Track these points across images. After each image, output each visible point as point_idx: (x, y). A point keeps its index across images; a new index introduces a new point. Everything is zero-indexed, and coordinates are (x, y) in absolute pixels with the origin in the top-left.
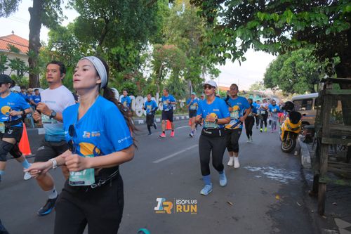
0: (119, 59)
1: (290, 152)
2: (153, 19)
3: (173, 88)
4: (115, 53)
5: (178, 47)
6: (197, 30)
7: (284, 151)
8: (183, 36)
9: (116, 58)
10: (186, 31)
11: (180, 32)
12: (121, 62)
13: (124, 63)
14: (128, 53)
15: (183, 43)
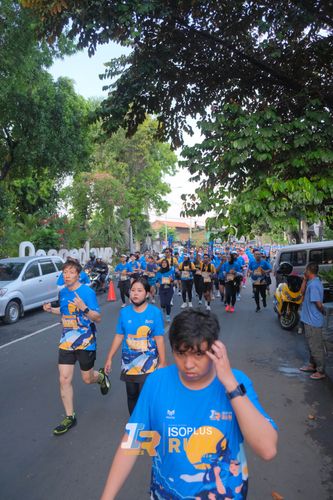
0: (25, 194)
1: (291, 329)
2: (82, 142)
3: (107, 231)
4: (19, 185)
5: (114, 176)
6: (137, 151)
7: (284, 329)
8: (117, 160)
9: (21, 193)
10: (122, 152)
11: (114, 155)
12: (29, 197)
13: (33, 199)
14: (38, 184)
15: (119, 170)
